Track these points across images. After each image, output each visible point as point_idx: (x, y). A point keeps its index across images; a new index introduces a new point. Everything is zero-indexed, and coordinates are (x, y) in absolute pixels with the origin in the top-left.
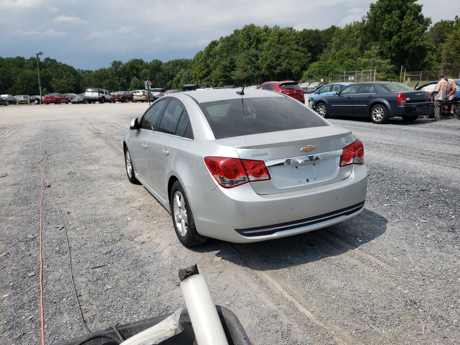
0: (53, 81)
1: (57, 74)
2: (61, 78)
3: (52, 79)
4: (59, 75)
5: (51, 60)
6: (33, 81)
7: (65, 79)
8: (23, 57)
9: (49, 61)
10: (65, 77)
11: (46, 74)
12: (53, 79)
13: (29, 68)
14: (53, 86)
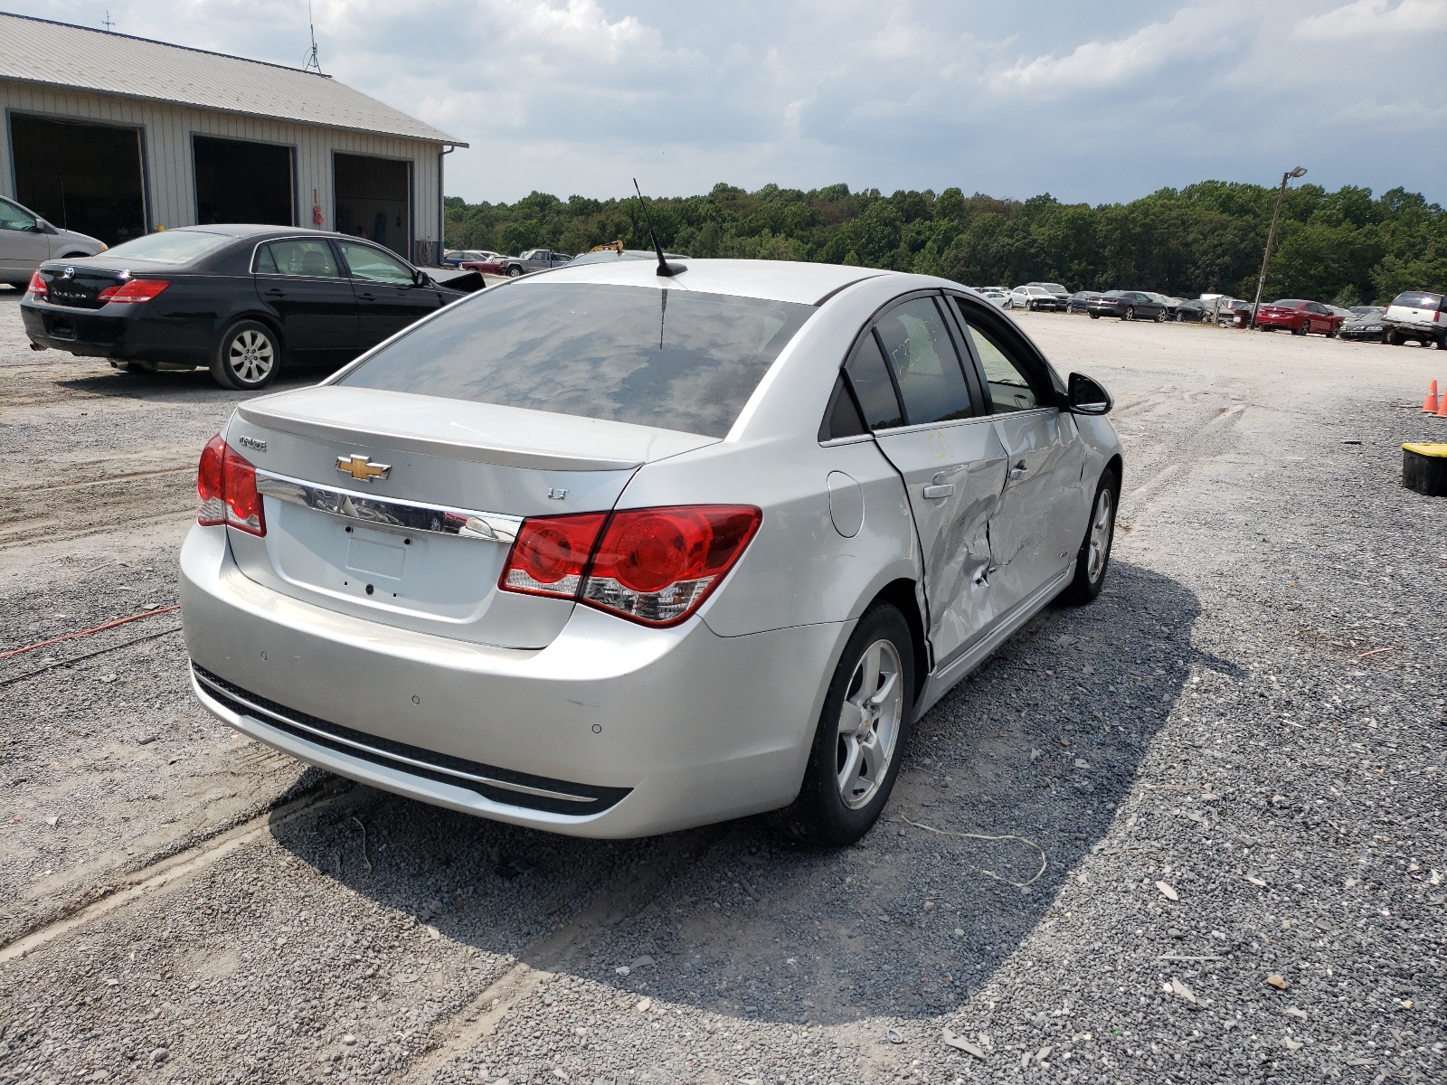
0: (1382, 266)
1: (1408, 242)
2: (1417, 256)
3: (1384, 256)
4: (1413, 245)
5: (1408, 196)
6: (1321, 260)
7: (1429, 261)
8: (1321, 187)
9: (1399, 201)
10: (1429, 254)
11: (1369, 242)
12: (1388, 259)
13: (1323, 222)
14: (1379, 279)
